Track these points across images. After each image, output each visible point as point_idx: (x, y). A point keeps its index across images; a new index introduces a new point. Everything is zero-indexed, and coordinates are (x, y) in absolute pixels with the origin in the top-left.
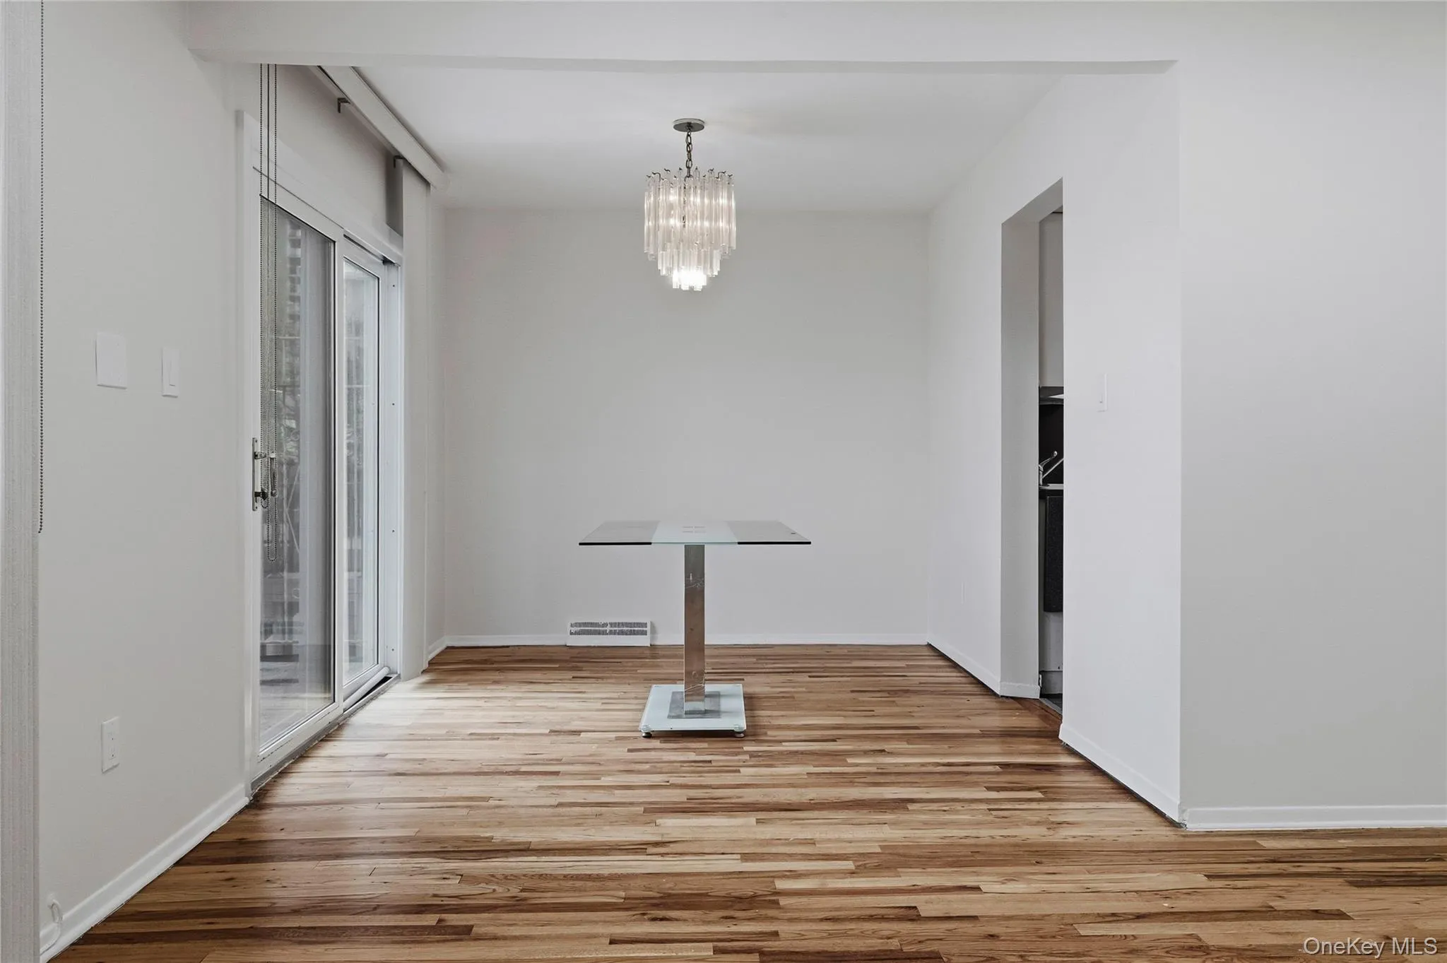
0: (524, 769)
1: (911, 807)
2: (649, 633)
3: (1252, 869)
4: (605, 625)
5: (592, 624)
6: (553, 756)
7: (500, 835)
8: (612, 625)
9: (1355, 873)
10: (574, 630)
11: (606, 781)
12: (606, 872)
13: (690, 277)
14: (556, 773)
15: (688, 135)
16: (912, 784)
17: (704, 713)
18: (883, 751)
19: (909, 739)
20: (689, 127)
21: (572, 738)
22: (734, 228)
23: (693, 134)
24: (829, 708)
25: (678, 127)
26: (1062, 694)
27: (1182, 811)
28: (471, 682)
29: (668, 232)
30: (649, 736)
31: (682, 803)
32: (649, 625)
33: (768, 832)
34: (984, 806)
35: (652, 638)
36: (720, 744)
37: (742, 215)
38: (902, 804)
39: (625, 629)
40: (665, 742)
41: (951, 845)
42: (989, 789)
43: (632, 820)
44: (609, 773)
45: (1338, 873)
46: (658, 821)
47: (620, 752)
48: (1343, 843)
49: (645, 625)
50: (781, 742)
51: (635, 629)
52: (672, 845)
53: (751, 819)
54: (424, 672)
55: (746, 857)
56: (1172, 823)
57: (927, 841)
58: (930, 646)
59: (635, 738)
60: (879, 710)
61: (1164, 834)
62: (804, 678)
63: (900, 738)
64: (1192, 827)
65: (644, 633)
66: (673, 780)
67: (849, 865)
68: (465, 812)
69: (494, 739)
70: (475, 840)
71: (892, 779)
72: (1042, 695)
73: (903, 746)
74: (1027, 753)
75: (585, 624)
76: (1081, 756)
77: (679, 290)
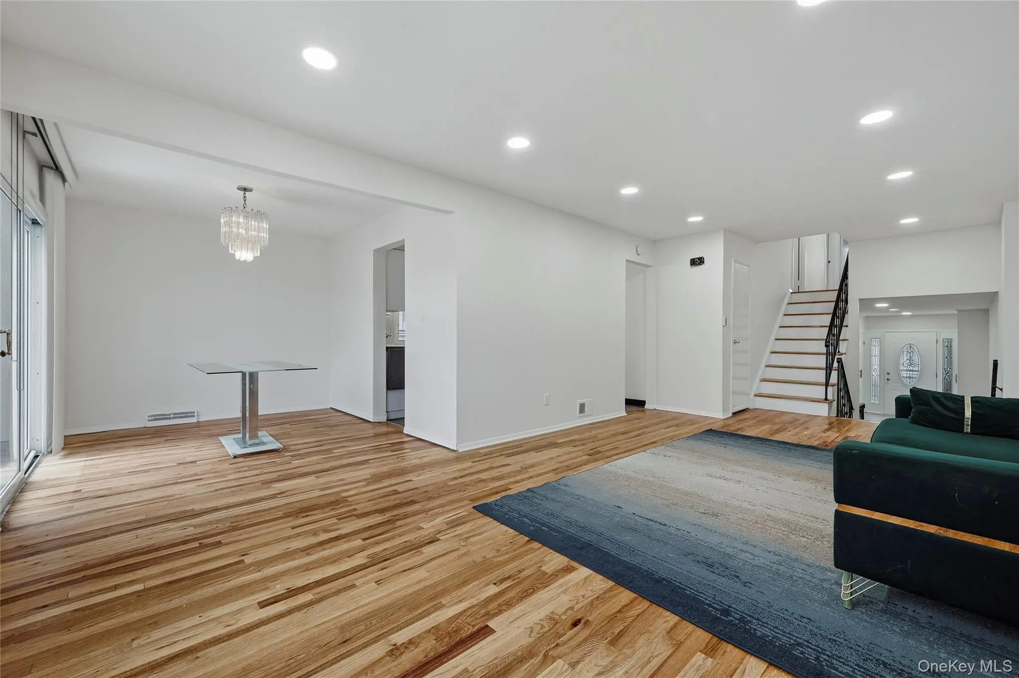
0: (179, 481)
1: (371, 461)
2: (196, 416)
3: (481, 458)
4: (170, 414)
5: (164, 415)
6: (193, 473)
7: (197, 507)
8: (174, 414)
9: (506, 454)
10: (150, 419)
11: (229, 477)
12: (266, 508)
13: (245, 255)
14: (201, 479)
15: (244, 193)
16: (365, 455)
17: (258, 444)
18: (344, 446)
19: (351, 441)
20: (245, 190)
21: (192, 465)
22: (268, 236)
23: (247, 193)
24: (309, 435)
25: (239, 189)
26: (404, 418)
27: (457, 446)
28: (101, 450)
29: (238, 234)
30: (235, 457)
31: (277, 478)
32: (196, 413)
33: (322, 480)
34: (394, 457)
35: (198, 418)
36: (273, 455)
37: (271, 231)
38: (366, 461)
39: (182, 415)
40: (246, 458)
41: (393, 470)
42: (392, 451)
43: (258, 489)
44: (230, 474)
45: (502, 455)
46: (273, 486)
47: (226, 466)
48: (498, 447)
49: (194, 412)
50: (300, 450)
51: (190, 415)
52: (286, 493)
53: (313, 477)
54: (63, 449)
55: (322, 490)
56: (454, 451)
57: (385, 471)
58: (331, 408)
59: (228, 459)
60: (331, 433)
61: (452, 455)
62: (288, 426)
63: (348, 441)
64: (460, 450)
65: (194, 416)
66: (265, 471)
67: (364, 483)
68: (166, 503)
69: (147, 472)
70: (185, 512)
71: (356, 454)
72: (387, 420)
73: (350, 444)
74: (395, 439)
75: (156, 415)
76: (414, 437)
77: (239, 260)
